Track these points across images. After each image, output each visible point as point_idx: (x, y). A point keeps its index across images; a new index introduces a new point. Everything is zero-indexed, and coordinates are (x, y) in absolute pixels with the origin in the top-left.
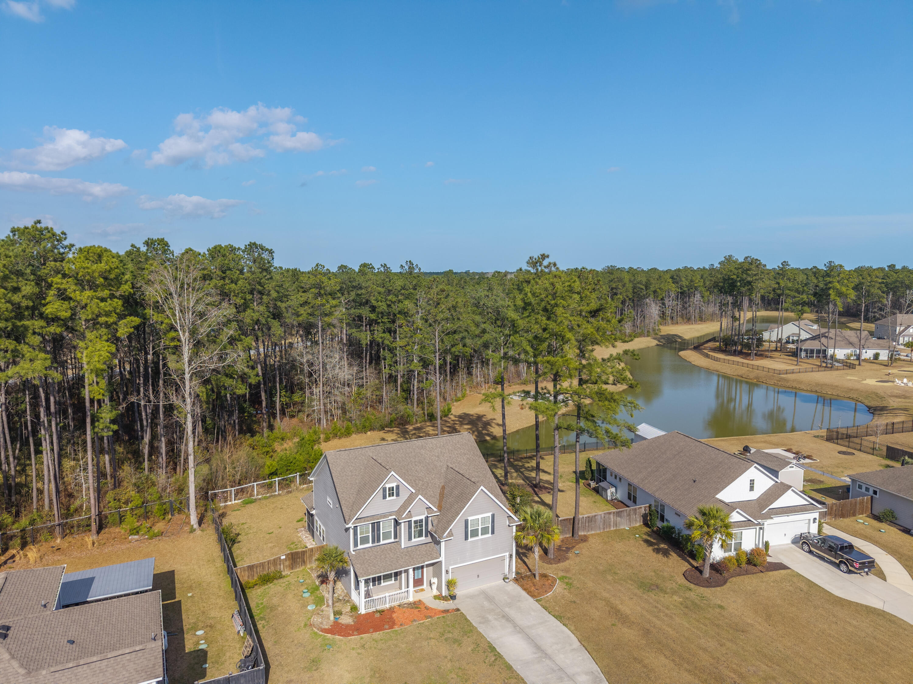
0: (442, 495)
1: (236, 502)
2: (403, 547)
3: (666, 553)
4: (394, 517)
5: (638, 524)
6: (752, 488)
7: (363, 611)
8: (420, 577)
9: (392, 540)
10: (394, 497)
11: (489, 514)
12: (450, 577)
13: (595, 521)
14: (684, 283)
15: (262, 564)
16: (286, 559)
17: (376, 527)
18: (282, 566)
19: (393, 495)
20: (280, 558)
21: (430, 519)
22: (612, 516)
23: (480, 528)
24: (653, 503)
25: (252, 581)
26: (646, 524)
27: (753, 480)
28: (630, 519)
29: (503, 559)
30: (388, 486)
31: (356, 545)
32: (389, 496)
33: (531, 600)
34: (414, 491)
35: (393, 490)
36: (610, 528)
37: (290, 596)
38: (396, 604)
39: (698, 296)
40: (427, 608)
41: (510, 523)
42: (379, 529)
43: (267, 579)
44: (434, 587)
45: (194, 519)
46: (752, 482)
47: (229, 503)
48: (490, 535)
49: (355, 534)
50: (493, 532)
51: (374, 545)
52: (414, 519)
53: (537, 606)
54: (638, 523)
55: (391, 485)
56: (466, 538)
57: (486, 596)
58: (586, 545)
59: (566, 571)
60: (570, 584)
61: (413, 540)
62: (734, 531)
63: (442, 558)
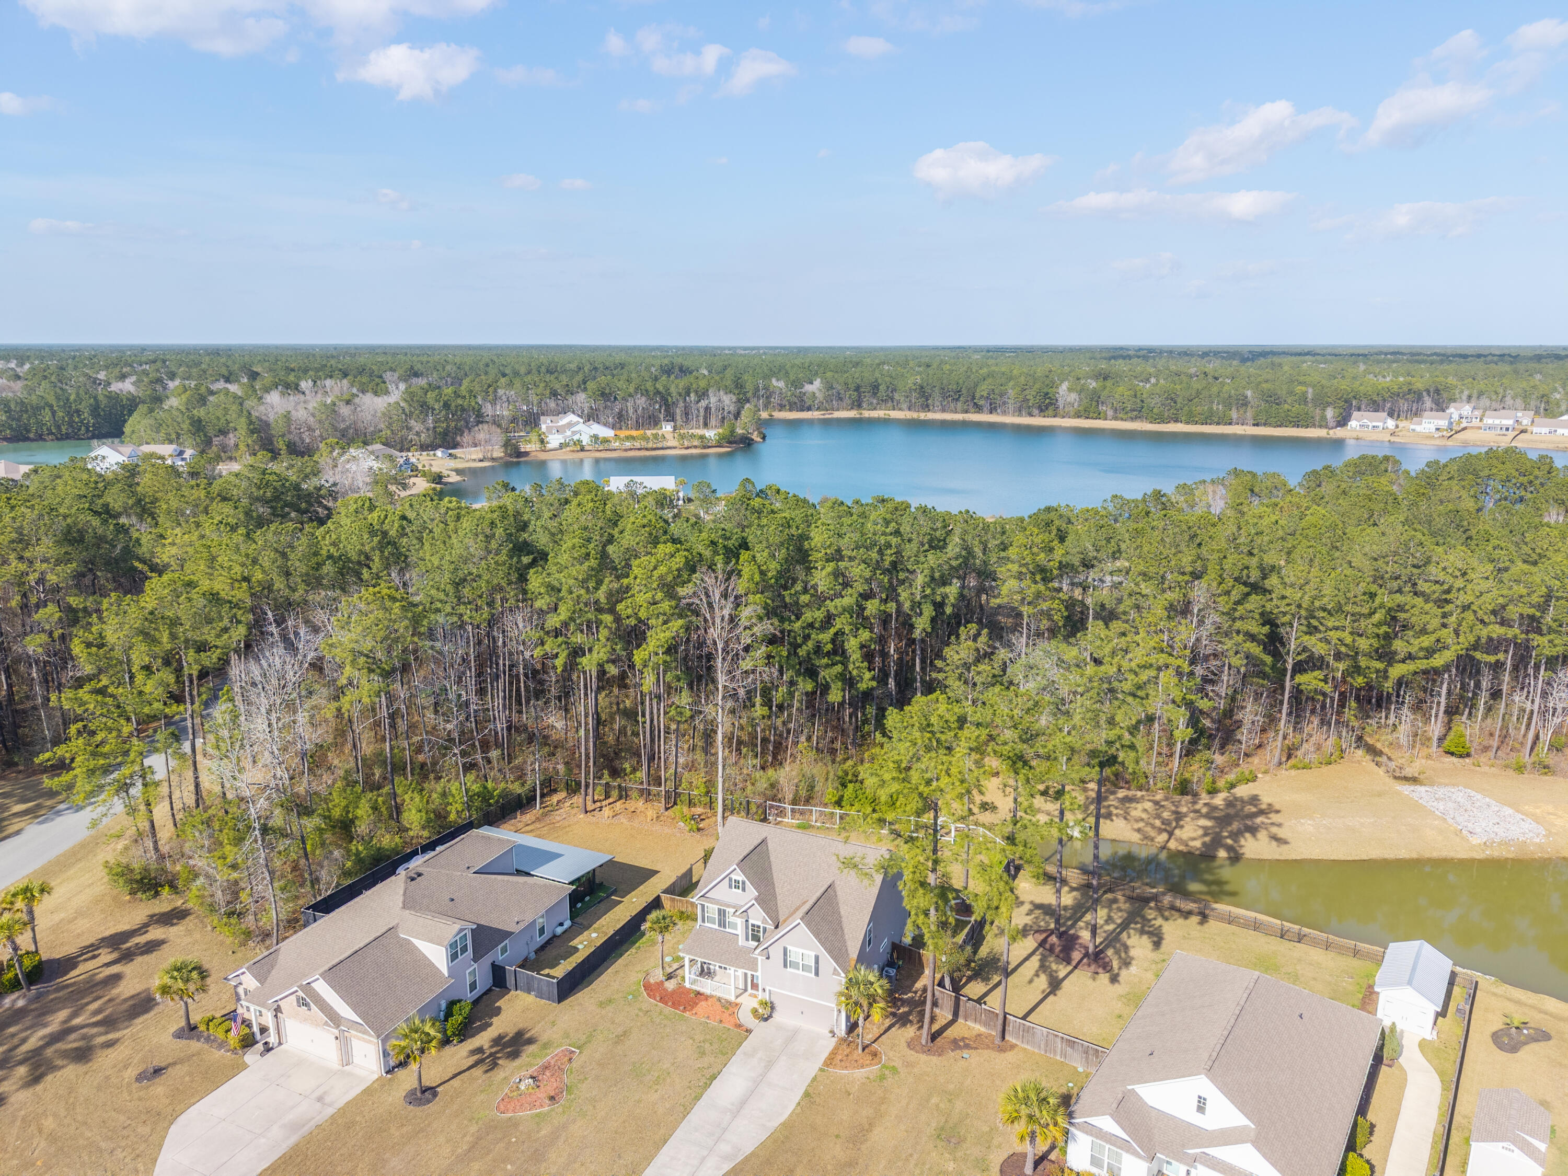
0: (796, 910)
2: (739, 944)
4: (734, 911)
6: (1201, 1110)
7: (687, 985)
9: (737, 932)
10: (740, 891)
11: (813, 954)
13: (1033, 1035)
15: (682, 902)
17: (722, 913)
23: (801, 963)
27: (1205, 1098)
28: (1087, 1058)
29: (830, 1009)
30: (734, 877)
31: (703, 921)
32: (735, 888)
34: (757, 894)
35: (738, 883)
37: (674, 941)
38: (714, 993)
40: (731, 1014)
42: (725, 916)
43: (682, 916)
46: (1202, 1100)
48: (813, 975)
49: (703, 910)
51: (720, 929)
52: (751, 921)
53: (813, 1074)
55: (736, 878)
56: (785, 966)
57: (793, 1035)
58: (994, 1054)
59: (909, 1065)
60: (882, 1078)
61: (750, 942)
62: (1107, 1145)
63: (759, 974)
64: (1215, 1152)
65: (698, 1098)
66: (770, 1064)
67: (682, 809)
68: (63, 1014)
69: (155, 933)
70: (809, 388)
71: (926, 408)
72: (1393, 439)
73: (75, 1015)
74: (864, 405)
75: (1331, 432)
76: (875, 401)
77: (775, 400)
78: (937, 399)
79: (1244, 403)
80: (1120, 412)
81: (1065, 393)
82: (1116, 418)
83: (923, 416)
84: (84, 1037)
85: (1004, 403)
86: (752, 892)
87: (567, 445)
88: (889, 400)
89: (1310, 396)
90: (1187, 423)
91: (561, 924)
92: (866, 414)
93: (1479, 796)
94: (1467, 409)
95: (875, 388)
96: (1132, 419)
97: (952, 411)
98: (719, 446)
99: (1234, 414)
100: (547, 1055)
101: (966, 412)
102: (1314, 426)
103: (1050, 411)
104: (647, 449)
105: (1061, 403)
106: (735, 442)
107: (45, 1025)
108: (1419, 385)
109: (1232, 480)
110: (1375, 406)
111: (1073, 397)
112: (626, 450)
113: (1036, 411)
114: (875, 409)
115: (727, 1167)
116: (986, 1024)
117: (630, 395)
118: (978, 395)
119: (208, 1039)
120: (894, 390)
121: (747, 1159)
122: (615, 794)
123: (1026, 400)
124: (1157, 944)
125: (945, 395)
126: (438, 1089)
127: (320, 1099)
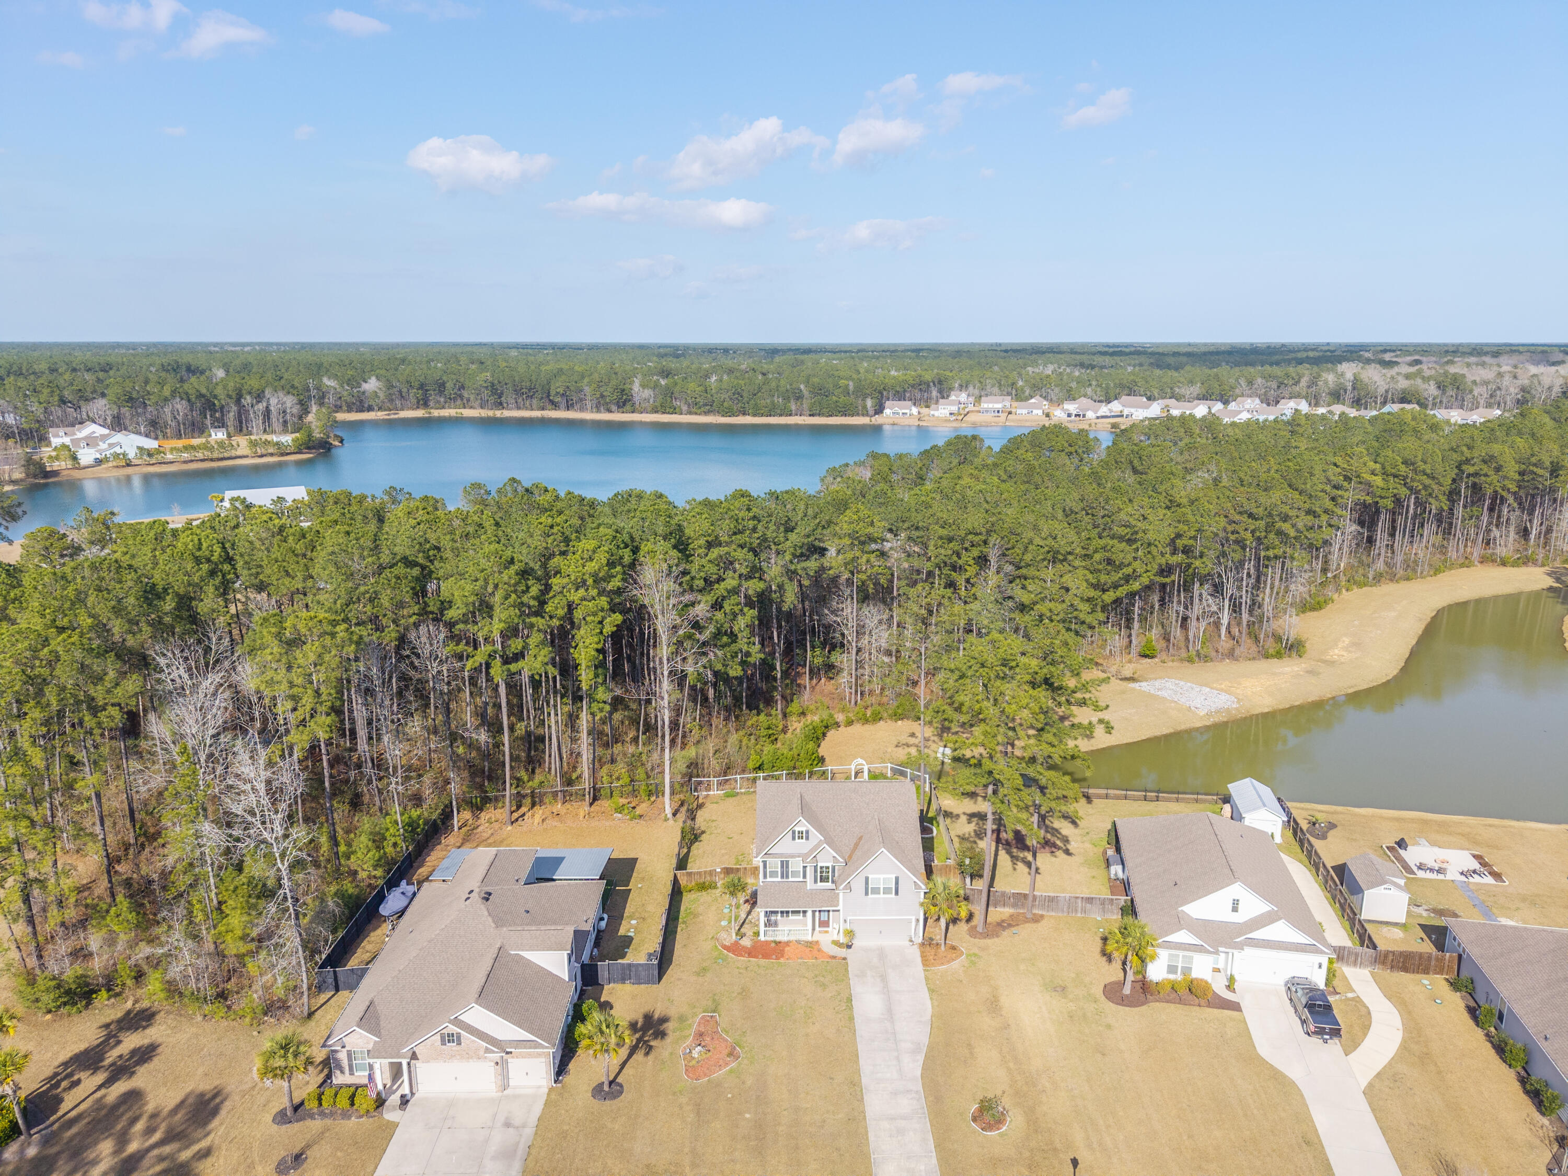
0: (856, 846)
1: (718, 793)
2: (808, 888)
4: (802, 859)
5: (1115, 917)
6: (1235, 909)
7: (762, 938)
8: (826, 919)
9: (801, 879)
10: (803, 841)
11: (893, 876)
12: (848, 926)
15: (699, 873)
16: (720, 872)
17: (785, 865)
18: (717, 879)
19: (802, 839)
20: (715, 871)
21: (837, 867)
22: (1079, 901)
23: (882, 887)
25: (689, 887)
27: (1238, 900)
28: (1103, 908)
29: (910, 921)
30: (797, 829)
31: (765, 877)
32: (799, 838)
33: (920, 967)
34: (823, 841)
35: (802, 834)
36: (1076, 913)
37: (714, 908)
38: (792, 938)
40: (819, 950)
41: (916, 889)
42: (787, 867)
43: (703, 887)
44: (835, 932)
45: (669, 811)
46: (1236, 902)
47: (709, 794)
48: (893, 895)
49: (765, 867)
50: (897, 893)
51: (783, 880)
52: (820, 865)
53: (922, 975)
55: (800, 829)
56: (867, 894)
57: (881, 953)
58: (1034, 926)
59: (983, 949)
60: (973, 963)
61: (819, 884)
62: (1181, 953)
63: (840, 907)
64: (1257, 935)
65: (851, 1019)
66: (883, 978)
67: (604, 804)
68: (106, 1147)
69: (131, 1041)
70: (365, 386)
71: (500, 405)
72: (921, 423)
73: (122, 1140)
74: (431, 404)
75: (873, 419)
76: (442, 400)
77: (331, 399)
78: (508, 397)
79: (799, 397)
80: (695, 407)
81: (638, 391)
82: (690, 413)
83: (498, 414)
84: (161, 1159)
85: (581, 400)
86: (816, 836)
87: (107, 459)
88: (457, 398)
89: (851, 387)
90: (754, 415)
91: (602, 919)
92: (436, 413)
93: (1182, 683)
94: (963, 397)
95: (441, 387)
96: (706, 413)
97: (527, 409)
98: (300, 452)
99: (793, 406)
100: (690, 1026)
101: (543, 409)
102: (858, 415)
103: (628, 407)
104: (212, 460)
105: (636, 399)
106: (314, 448)
107: (95, 1162)
108: (928, 377)
109: (870, 461)
110: (900, 396)
111: (647, 393)
112: (185, 462)
113: (614, 408)
114: (443, 408)
115: (921, 1058)
116: (1014, 905)
117: (166, 400)
118: (553, 393)
119: (323, 1114)
120: (462, 387)
121: (931, 1048)
122: (528, 801)
123: (602, 396)
124: (1074, 823)
125: (518, 392)
126: (619, 1080)
127: (507, 1125)
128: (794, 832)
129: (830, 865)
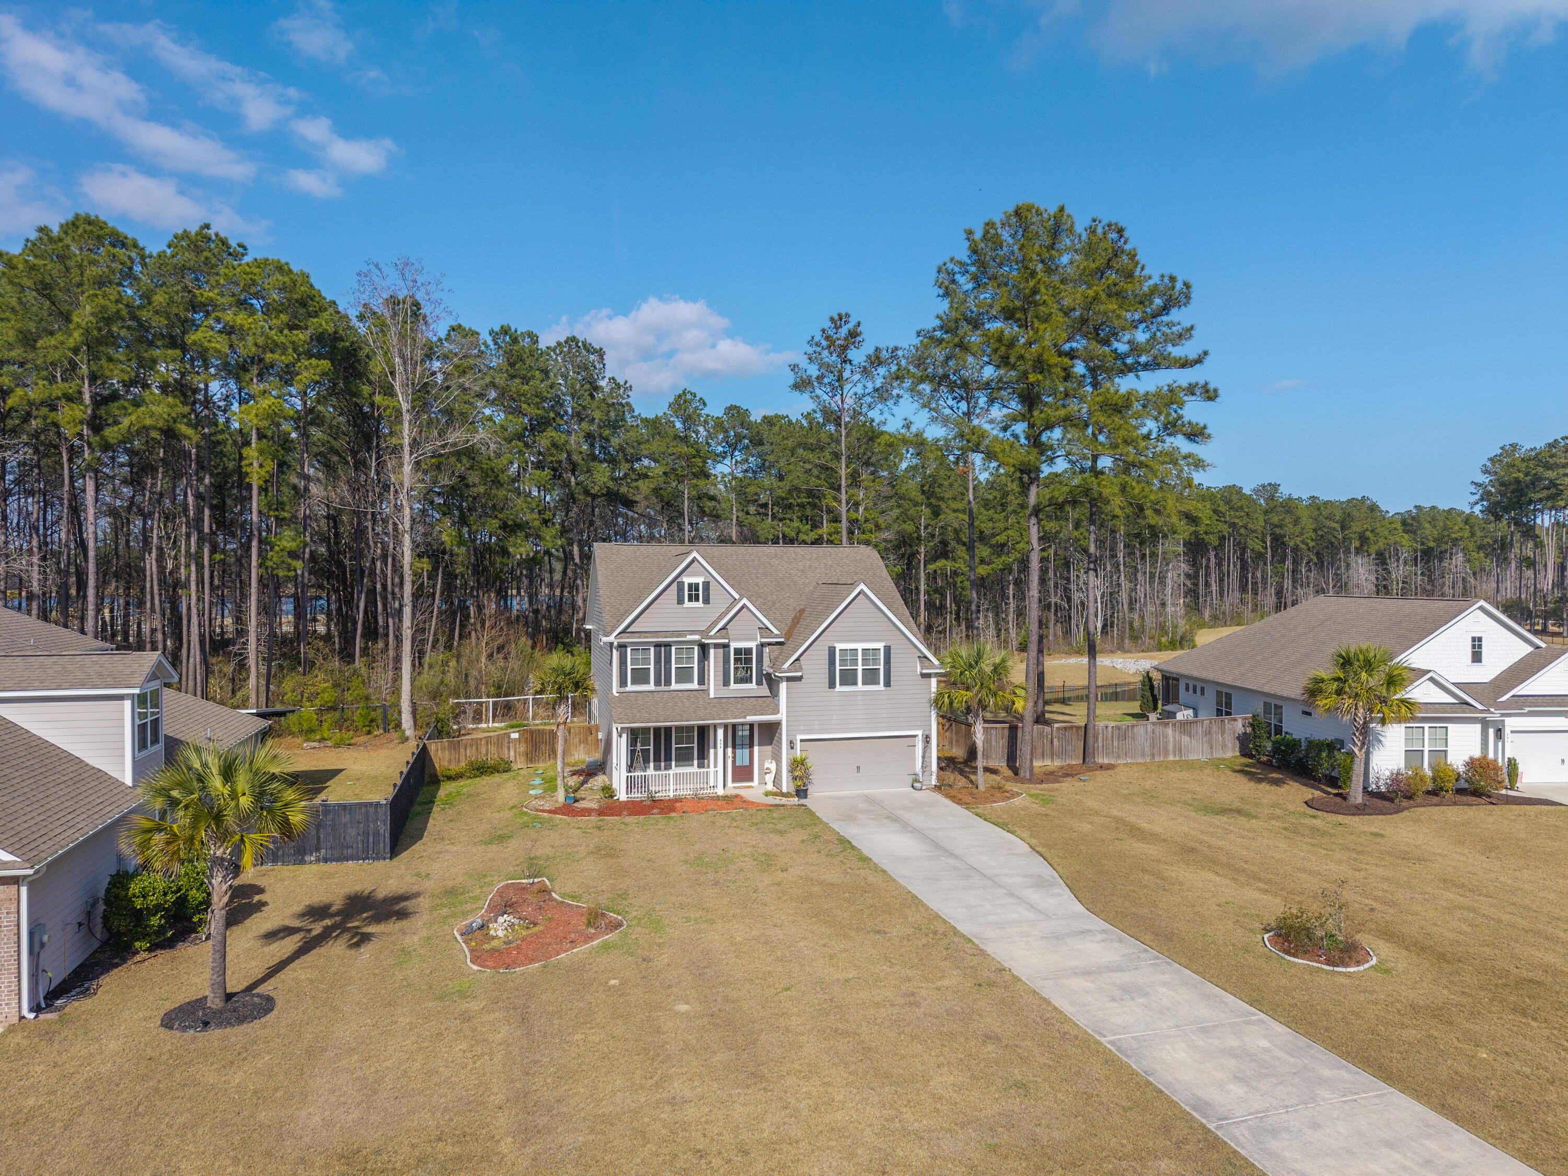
0: (796, 620)
1: (496, 725)
2: (712, 696)
3: (1276, 782)
4: (696, 637)
5: (1229, 754)
6: (1477, 657)
7: (623, 799)
8: (747, 763)
9: (695, 685)
10: (700, 604)
11: (880, 645)
12: (798, 753)
13: (1133, 738)
14: (1427, 532)
16: (519, 740)
17: (663, 655)
18: (512, 753)
19: (697, 599)
20: (509, 737)
21: (767, 650)
22: (1170, 731)
23: (860, 668)
24: (1260, 709)
25: (454, 768)
26: (1245, 753)
27: (1480, 639)
28: (1210, 742)
29: (910, 741)
30: (687, 580)
31: (623, 683)
32: (690, 600)
33: (955, 806)
34: (737, 596)
35: (697, 589)
36: (1166, 753)
38: (683, 794)
39: (1459, 558)
40: (745, 801)
41: (922, 668)
42: (668, 658)
43: (483, 772)
44: (769, 778)
45: (406, 720)
46: (1477, 643)
47: (484, 725)
48: (881, 687)
49: (623, 662)
50: (888, 683)
51: (659, 688)
52: (734, 645)
53: (966, 812)
54: (1231, 752)
55: (693, 580)
56: (832, 685)
57: (869, 799)
58: (1107, 773)
59: (1049, 791)
60: (1048, 800)
61: (733, 686)
62: (1426, 726)
63: (782, 716)
66: (894, 819)
86: (725, 592)
100: (478, 897)
115: (1063, 891)
126: (261, 988)
128: (681, 586)
129: (752, 645)
